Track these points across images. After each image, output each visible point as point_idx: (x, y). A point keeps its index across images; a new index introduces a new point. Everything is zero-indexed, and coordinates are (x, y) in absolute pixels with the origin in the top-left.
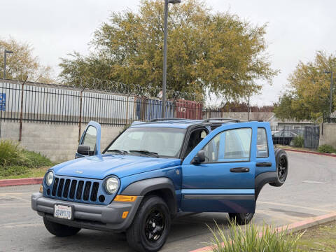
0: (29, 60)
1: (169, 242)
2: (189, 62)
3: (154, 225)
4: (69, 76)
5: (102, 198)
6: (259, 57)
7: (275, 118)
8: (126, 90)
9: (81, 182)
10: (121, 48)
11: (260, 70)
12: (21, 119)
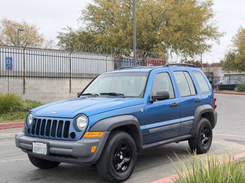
0: (37, 36)
1: (135, 172)
2: (154, 29)
3: (121, 157)
4: (64, 45)
5: (73, 135)
6: (209, 23)
7: (222, 71)
8: (106, 52)
9: (55, 121)
10: (102, 22)
11: (210, 33)
12: (24, 76)
